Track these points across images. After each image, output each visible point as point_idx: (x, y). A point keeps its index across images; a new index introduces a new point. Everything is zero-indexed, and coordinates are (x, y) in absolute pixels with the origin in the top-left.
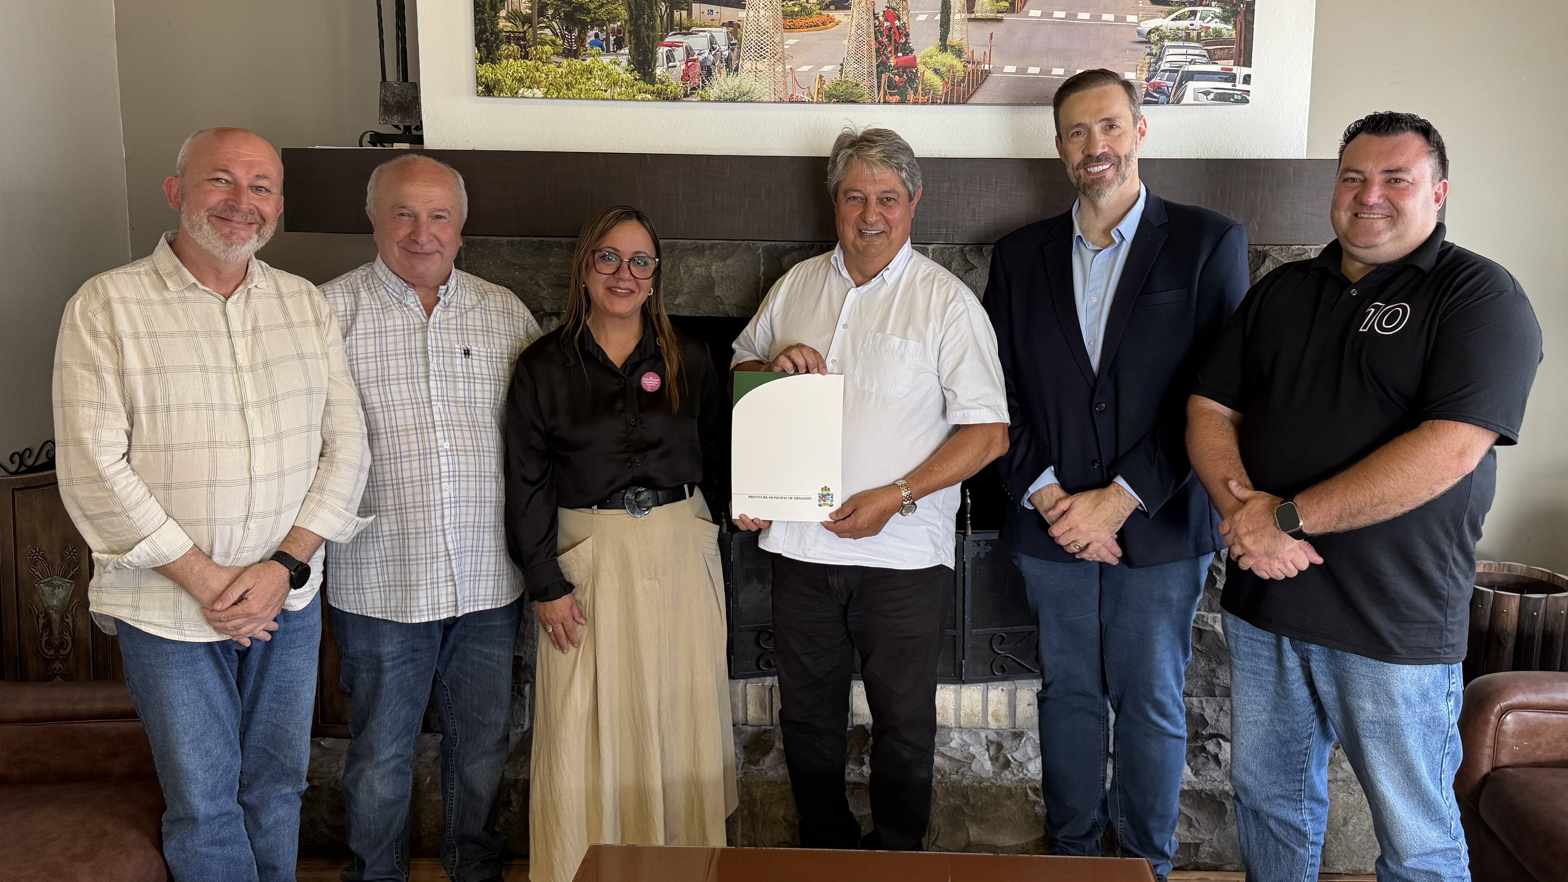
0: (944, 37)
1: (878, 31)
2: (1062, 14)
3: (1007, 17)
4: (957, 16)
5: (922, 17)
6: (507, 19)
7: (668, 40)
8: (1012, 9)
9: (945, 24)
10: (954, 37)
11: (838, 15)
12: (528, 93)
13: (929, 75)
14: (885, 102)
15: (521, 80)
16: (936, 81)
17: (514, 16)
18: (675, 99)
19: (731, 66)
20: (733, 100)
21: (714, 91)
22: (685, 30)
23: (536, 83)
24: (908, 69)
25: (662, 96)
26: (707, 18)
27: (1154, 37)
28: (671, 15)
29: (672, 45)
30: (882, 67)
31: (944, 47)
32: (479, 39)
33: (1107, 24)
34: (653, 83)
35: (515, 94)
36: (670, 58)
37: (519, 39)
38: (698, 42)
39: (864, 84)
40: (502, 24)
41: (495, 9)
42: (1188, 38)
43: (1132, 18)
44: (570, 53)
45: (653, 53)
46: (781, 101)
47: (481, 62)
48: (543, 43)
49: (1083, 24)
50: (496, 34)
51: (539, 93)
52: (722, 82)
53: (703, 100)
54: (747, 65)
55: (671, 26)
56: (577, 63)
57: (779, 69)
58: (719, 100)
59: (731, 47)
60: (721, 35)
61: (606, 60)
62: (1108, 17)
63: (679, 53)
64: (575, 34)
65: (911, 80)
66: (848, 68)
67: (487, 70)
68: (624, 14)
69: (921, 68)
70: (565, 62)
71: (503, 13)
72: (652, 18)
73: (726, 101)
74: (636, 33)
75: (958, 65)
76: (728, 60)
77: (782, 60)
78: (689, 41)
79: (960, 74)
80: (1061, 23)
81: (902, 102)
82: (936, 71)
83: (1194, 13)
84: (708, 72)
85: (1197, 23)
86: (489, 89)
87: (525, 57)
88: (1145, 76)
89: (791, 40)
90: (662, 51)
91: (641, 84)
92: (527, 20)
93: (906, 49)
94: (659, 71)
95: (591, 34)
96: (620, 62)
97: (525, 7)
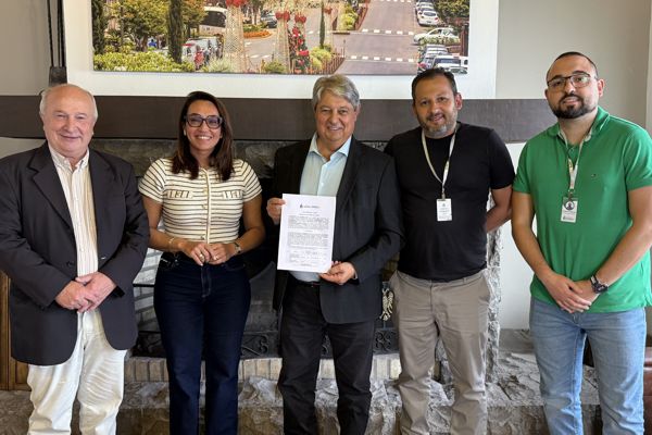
0: (322, 42)
1: (290, 39)
2: (378, 31)
3: (352, 32)
4: (328, 32)
5: (311, 32)
6: (109, 33)
7: (188, 42)
8: (354, 28)
9: (322, 35)
10: (327, 42)
11: (271, 31)
12: (119, 69)
13: (315, 60)
14: (295, 73)
15: (115, 62)
16: (319, 63)
17: (112, 31)
18: (191, 71)
19: (219, 55)
20: (220, 72)
21: (211, 67)
22: (196, 38)
23: (123, 64)
24: (305, 56)
25: (186, 70)
26: (206, 32)
27: (422, 42)
29: (190, 45)
30: (293, 56)
31: (322, 47)
32: (95, 43)
33: (399, 36)
34: (180, 63)
35: (112, 70)
36: (188, 51)
37: (115, 43)
38: (202, 44)
39: (284, 64)
40: (106, 35)
41: (103, 28)
42: (438, 43)
43: (411, 33)
44: (139, 49)
45: (180, 48)
46: (244, 73)
47: (96, 54)
48: (126, 44)
49: (388, 36)
50: (103, 40)
51: (124, 68)
52: (214, 63)
53: (206, 72)
54: (227, 55)
55: (189, 36)
56: (143, 54)
57: (242, 56)
58: (213, 72)
59: (219, 46)
60: (214, 40)
61: (157, 52)
62: (400, 32)
64: (142, 39)
65: (307, 62)
66: (276, 57)
67: (99, 58)
68: (166, 30)
69: (311, 56)
70: (137, 53)
71: (106, 30)
73: (216, 72)
74: (172, 39)
75: (329, 55)
76: (217, 53)
77: (244, 52)
78: (198, 43)
79: (330, 60)
80: (377, 36)
81: (303, 73)
82: (319, 58)
83: (440, 31)
84: (207, 58)
85: (442, 35)
86: (99, 67)
87: (117, 51)
88: (418, 60)
89: (248, 43)
90: (184, 48)
91: (175, 64)
92: (118, 33)
93: (304, 47)
94: (183, 58)
95: (150, 40)
96: (163, 54)
97: (117, 27)
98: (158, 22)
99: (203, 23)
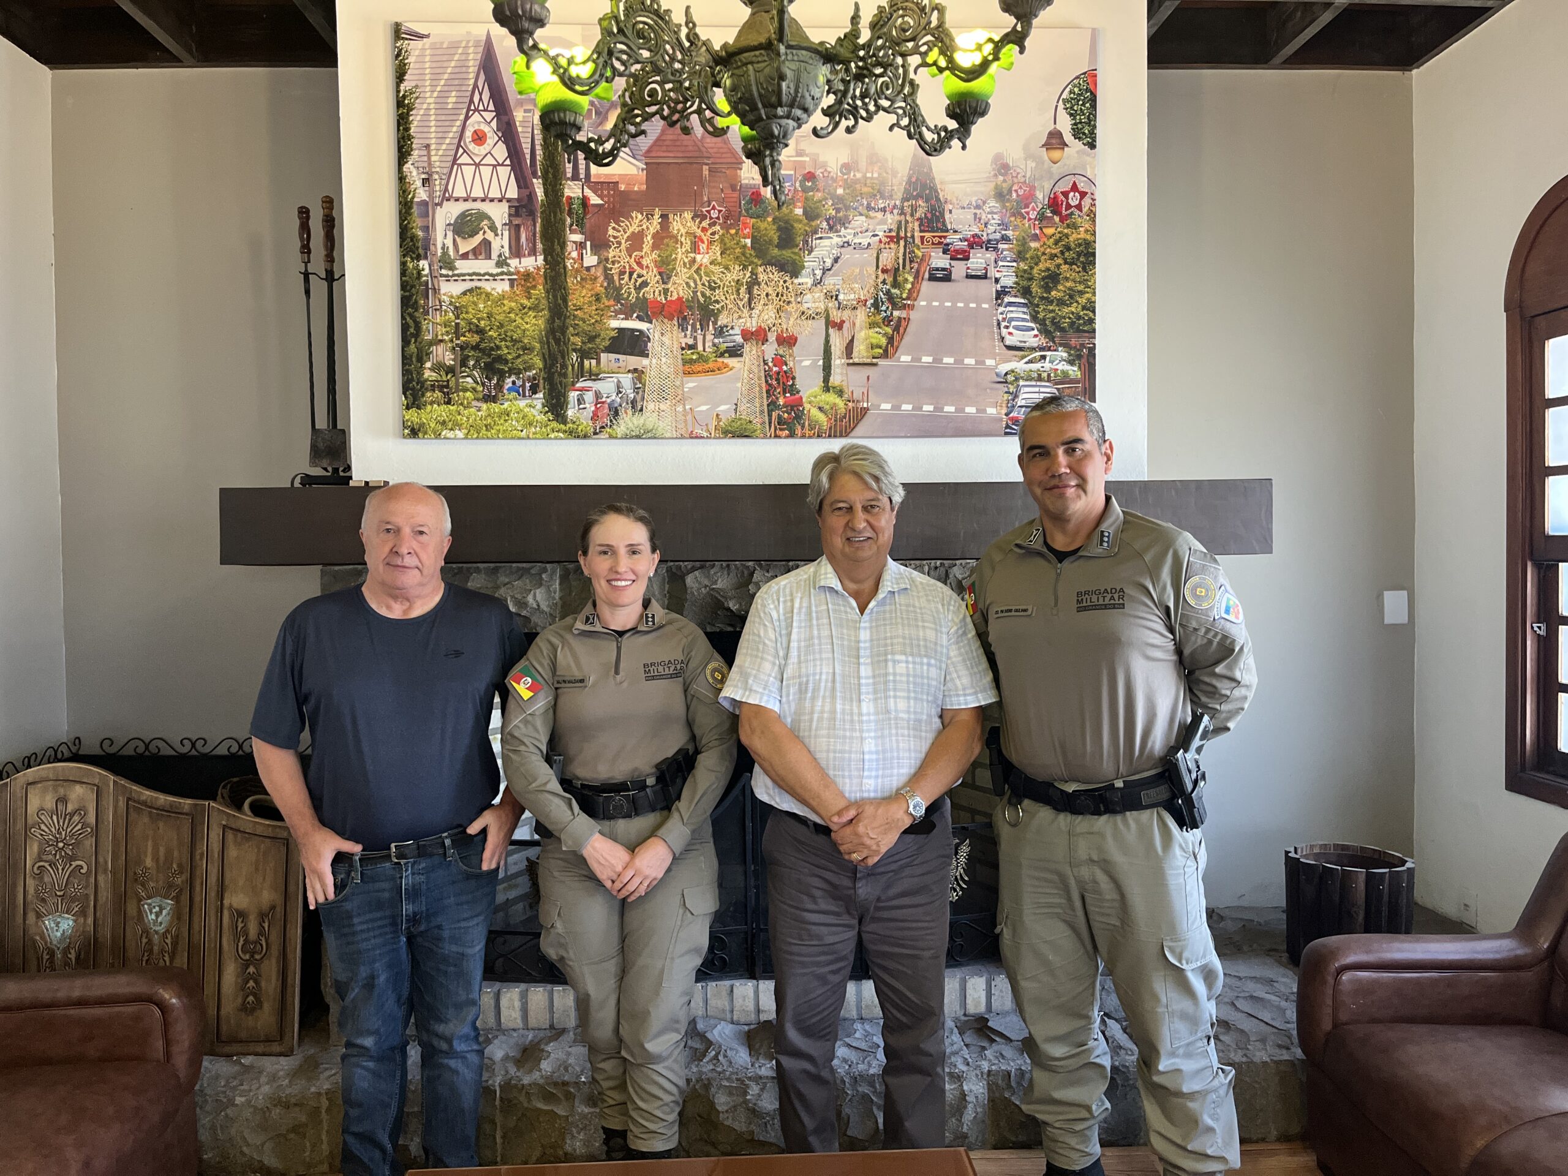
0: (826, 380)
1: (767, 375)
2: (930, 359)
3: (881, 362)
4: (837, 362)
5: (807, 363)
6: (432, 369)
7: (578, 385)
8: (885, 355)
9: (827, 369)
10: (835, 380)
11: (732, 362)
12: (450, 434)
13: (815, 412)
14: (776, 436)
15: (444, 423)
16: (822, 418)
17: (438, 367)
18: (585, 437)
19: (636, 406)
20: (638, 437)
21: (621, 429)
22: (594, 376)
23: (457, 425)
24: (796, 408)
25: (574, 434)
26: (614, 366)
27: (1010, 378)
28: (581, 364)
29: (582, 389)
30: (772, 406)
31: (827, 388)
32: (406, 388)
33: (968, 368)
34: (565, 423)
35: (438, 436)
36: (580, 401)
37: (443, 387)
38: (607, 387)
39: (757, 421)
40: (427, 374)
41: (421, 361)
42: (1040, 378)
43: (990, 362)
44: (489, 398)
45: (565, 396)
46: (682, 437)
47: (408, 408)
48: (465, 390)
49: (947, 368)
50: (422, 383)
51: (460, 434)
52: (628, 421)
53: (611, 437)
54: (650, 406)
55: (581, 373)
56: (495, 407)
57: (680, 409)
58: (626, 437)
59: (636, 390)
60: (627, 380)
61: (522, 403)
62: (970, 361)
63: (589, 397)
64: (494, 381)
65: (799, 417)
66: (742, 407)
67: (413, 416)
68: (539, 363)
69: (807, 406)
70: (484, 406)
71: (428, 365)
72: (564, 366)
73: (632, 437)
74: (549, 379)
75: (840, 403)
76: (634, 403)
77: (682, 401)
78: (598, 386)
79: (842, 410)
80: (928, 367)
81: (792, 435)
82: (820, 409)
83: (1044, 357)
84: (616, 413)
85: (1047, 365)
86: (414, 432)
87: (448, 403)
88: (1004, 411)
89: (691, 384)
90: (573, 395)
91: (554, 424)
92: (450, 370)
93: (793, 390)
94: (570, 413)
95: (508, 382)
96: (535, 406)
97: (449, 359)
98: (524, 348)
99: (609, 350)
